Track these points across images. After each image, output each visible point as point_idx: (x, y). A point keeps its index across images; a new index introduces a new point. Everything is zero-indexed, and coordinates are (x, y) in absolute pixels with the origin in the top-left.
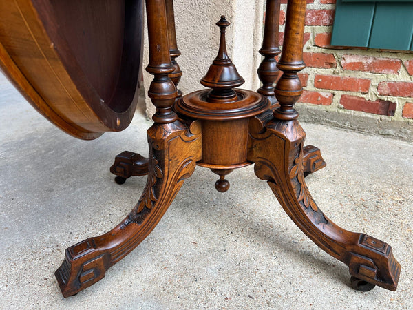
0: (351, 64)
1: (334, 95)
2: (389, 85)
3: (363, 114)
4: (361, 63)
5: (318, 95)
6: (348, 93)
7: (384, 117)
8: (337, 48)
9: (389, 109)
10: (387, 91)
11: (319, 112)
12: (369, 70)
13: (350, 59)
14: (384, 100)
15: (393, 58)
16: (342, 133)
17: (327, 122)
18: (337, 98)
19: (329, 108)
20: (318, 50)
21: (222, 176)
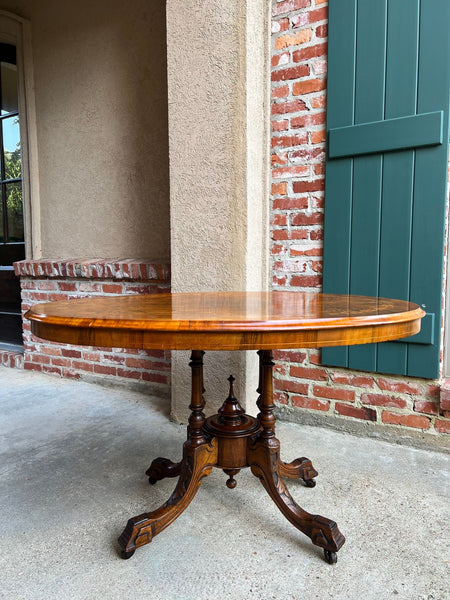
0: (339, 378)
1: (329, 402)
2: (368, 396)
3: (354, 419)
4: (346, 378)
5: (318, 402)
6: (340, 401)
7: (369, 422)
8: (327, 366)
9: (372, 415)
10: (368, 401)
11: (320, 417)
12: (352, 384)
13: (338, 374)
14: (367, 408)
15: (367, 376)
16: (340, 435)
17: (327, 425)
18: (332, 405)
19: (327, 413)
20: (313, 366)
21: (231, 477)
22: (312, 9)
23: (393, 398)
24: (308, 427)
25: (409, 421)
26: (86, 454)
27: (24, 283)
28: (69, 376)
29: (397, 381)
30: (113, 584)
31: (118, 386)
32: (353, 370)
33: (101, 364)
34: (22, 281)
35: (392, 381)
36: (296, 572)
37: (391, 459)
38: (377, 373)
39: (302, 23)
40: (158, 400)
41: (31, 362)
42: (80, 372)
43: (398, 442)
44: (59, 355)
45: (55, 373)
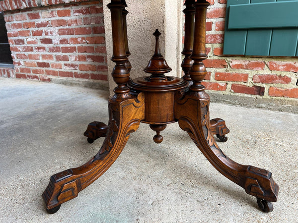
0: (236, 65)
1: (227, 84)
2: (259, 76)
3: (246, 95)
4: (242, 64)
5: (218, 85)
6: (236, 83)
7: (258, 96)
8: (227, 56)
9: (260, 91)
10: (259, 81)
11: (219, 95)
12: (247, 68)
13: (235, 62)
14: (257, 86)
15: (260, 61)
16: (233, 107)
17: (224, 101)
18: (229, 86)
19: (224, 92)
20: (216, 58)
21: (158, 132)
23: (280, 76)
25: (291, 93)
26: (42, 124)
27: (6, 17)
28: (44, 80)
29: (286, 63)
31: (76, 84)
32: (248, 57)
33: (63, 70)
34: (5, 16)
35: (281, 63)
38: (269, 58)
40: (102, 91)
41: (19, 73)
42: (51, 77)
43: (279, 110)
44: (36, 66)
45: (35, 79)
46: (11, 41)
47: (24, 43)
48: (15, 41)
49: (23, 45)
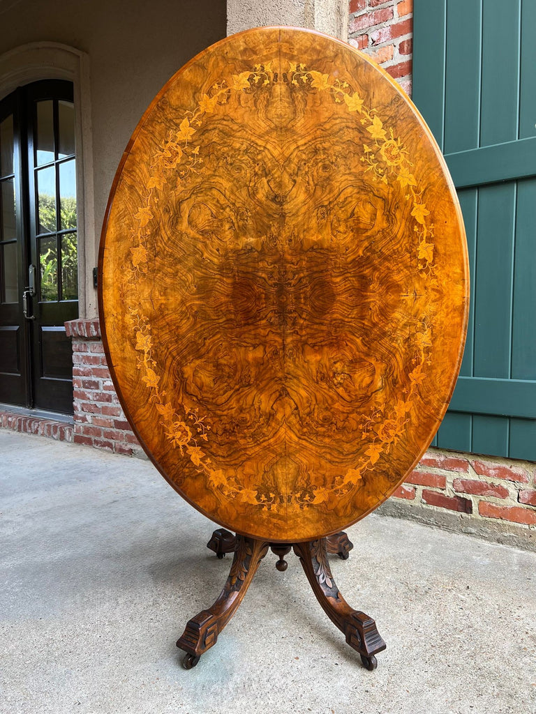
0: (426, 460)
1: (416, 489)
2: (462, 482)
3: (445, 510)
4: (435, 460)
5: (401, 488)
6: (428, 488)
7: (464, 514)
9: (466, 506)
10: (462, 489)
11: (403, 507)
12: (443, 467)
14: (460, 497)
15: (461, 457)
16: (427, 529)
17: (412, 517)
18: (419, 493)
19: (413, 503)
22: (394, 22)
23: (492, 485)
24: (390, 519)
25: (512, 514)
27: (76, 345)
28: (121, 451)
29: (497, 465)
30: (127, 680)
32: (443, 450)
34: (74, 342)
35: (491, 465)
36: (341, 683)
37: (487, 561)
38: (472, 454)
39: (383, 39)
41: (81, 435)
42: (133, 447)
43: (499, 541)
44: (111, 427)
45: (107, 448)
46: (78, 382)
47: (98, 388)
48: (84, 382)
49: (96, 391)
